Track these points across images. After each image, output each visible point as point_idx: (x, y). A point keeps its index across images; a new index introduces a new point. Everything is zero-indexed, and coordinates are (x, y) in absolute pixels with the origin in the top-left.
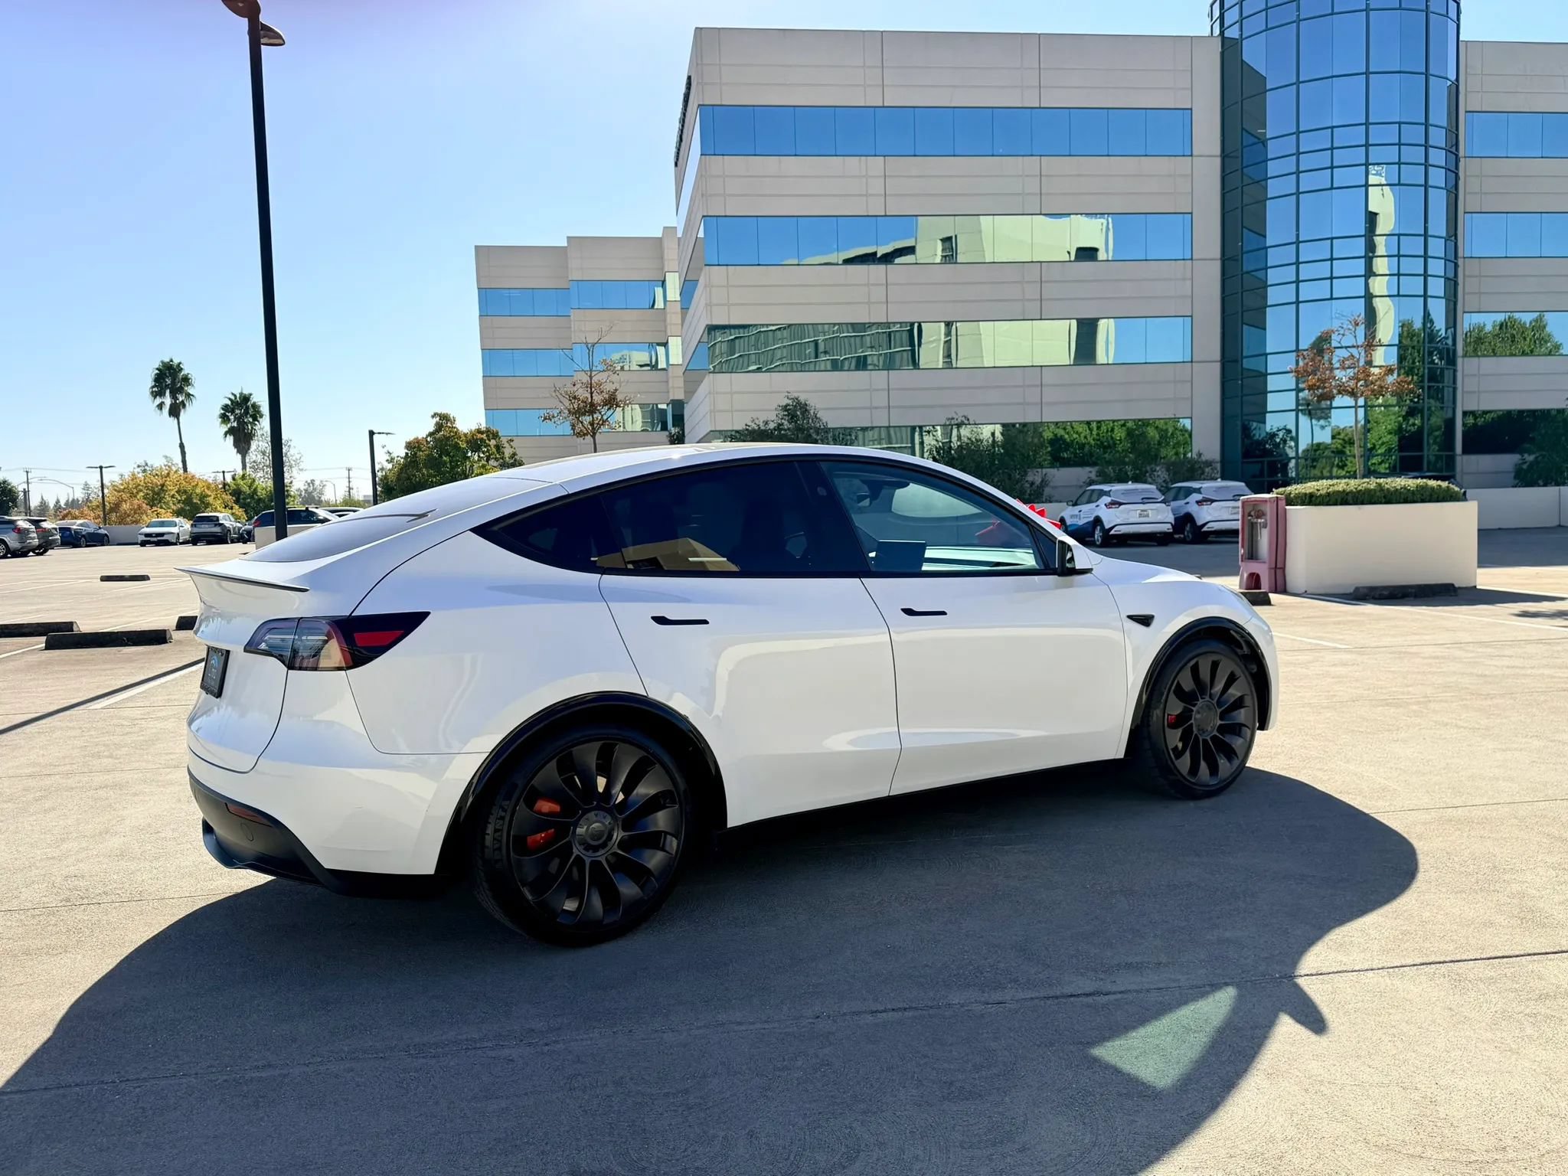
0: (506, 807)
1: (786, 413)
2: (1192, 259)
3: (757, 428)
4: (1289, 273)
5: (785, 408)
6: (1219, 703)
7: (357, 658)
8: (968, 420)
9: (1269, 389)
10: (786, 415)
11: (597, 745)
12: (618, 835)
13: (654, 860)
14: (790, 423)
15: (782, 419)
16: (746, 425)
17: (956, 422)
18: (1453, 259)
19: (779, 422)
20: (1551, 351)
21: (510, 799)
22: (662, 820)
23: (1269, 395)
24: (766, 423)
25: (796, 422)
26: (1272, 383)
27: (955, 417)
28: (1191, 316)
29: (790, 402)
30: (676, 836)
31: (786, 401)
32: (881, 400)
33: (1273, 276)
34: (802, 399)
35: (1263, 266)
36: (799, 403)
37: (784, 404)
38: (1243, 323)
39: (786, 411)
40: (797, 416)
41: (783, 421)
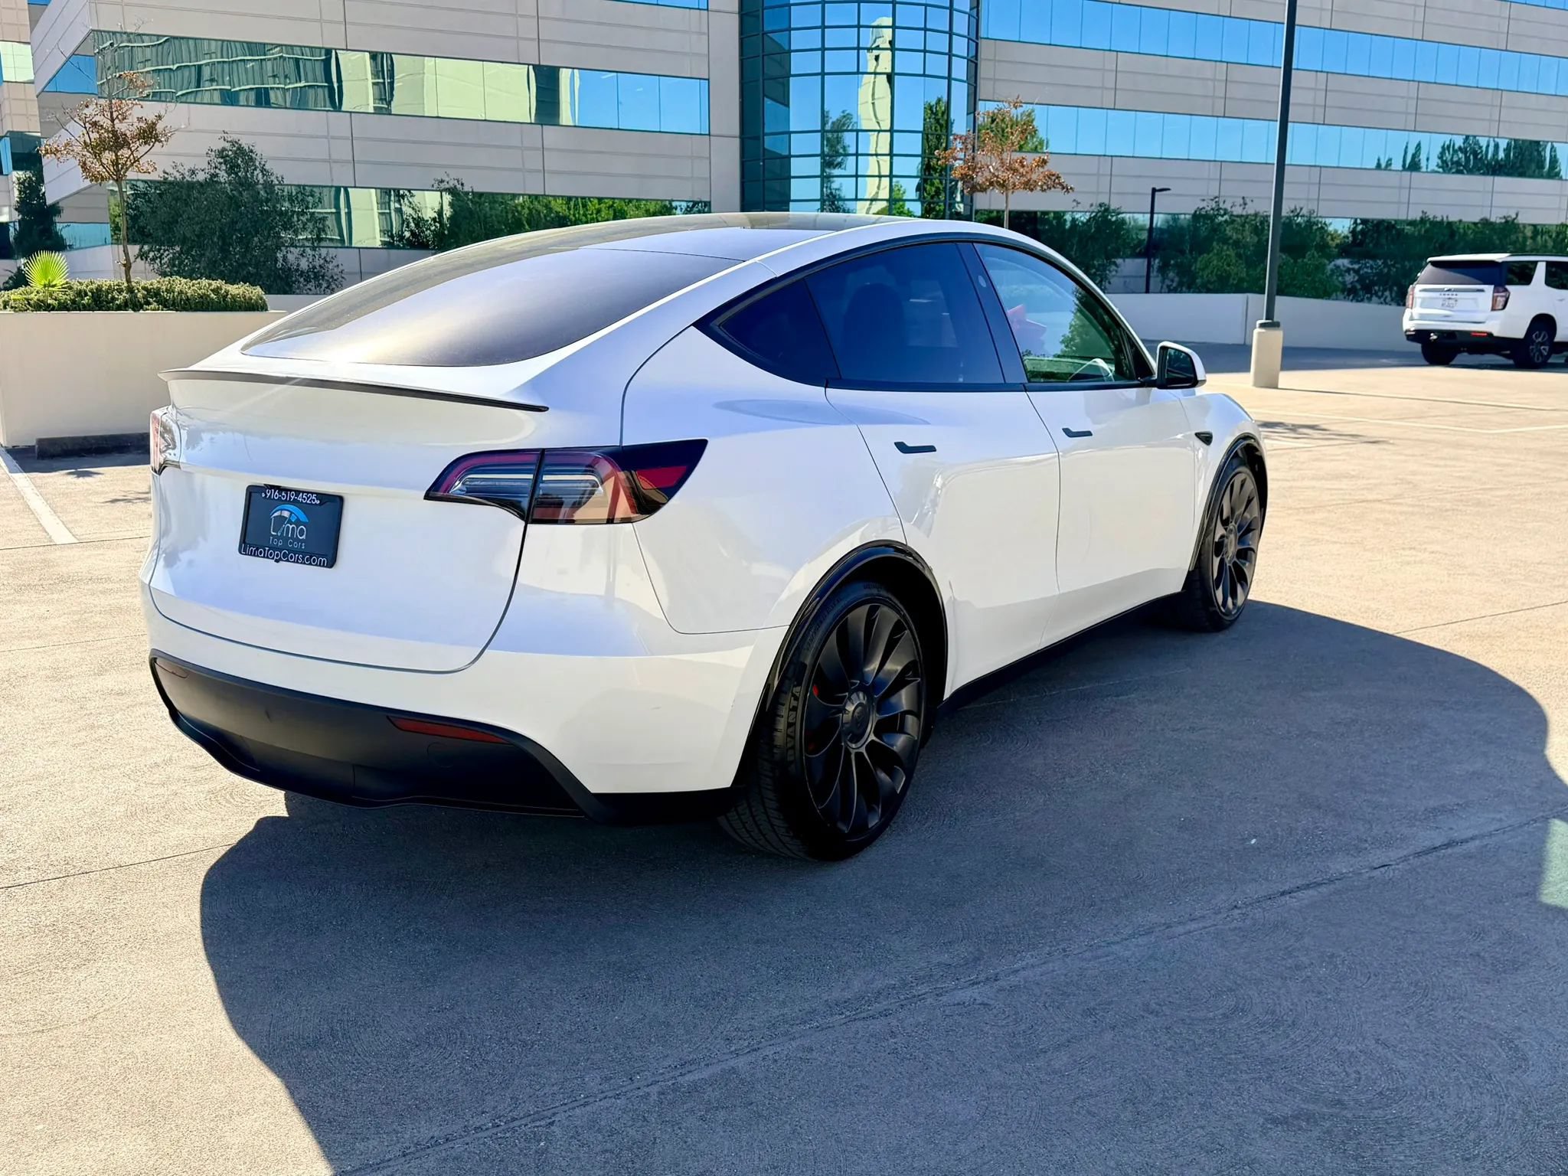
0: (797, 695)
1: (222, 160)
2: (707, 10)
3: (179, 177)
4: (813, 39)
5: (221, 153)
6: (1240, 528)
7: (645, 506)
8: (462, 184)
9: (792, 174)
10: (220, 163)
11: (866, 608)
12: (874, 719)
13: (899, 742)
14: (229, 175)
15: (216, 168)
16: (165, 172)
17: (447, 186)
18: (974, 39)
19: (212, 171)
20: (1036, 147)
21: (799, 684)
22: (904, 699)
23: (792, 180)
24: (193, 172)
25: (236, 174)
26: (797, 167)
27: (447, 179)
28: (708, 80)
29: (228, 146)
30: (917, 715)
31: (222, 144)
32: (342, 151)
33: (797, 40)
34: (245, 143)
35: (785, 26)
36: (240, 148)
37: (220, 148)
38: (764, 95)
39: (222, 158)
40: (238, 166)
41: (217, 171)
